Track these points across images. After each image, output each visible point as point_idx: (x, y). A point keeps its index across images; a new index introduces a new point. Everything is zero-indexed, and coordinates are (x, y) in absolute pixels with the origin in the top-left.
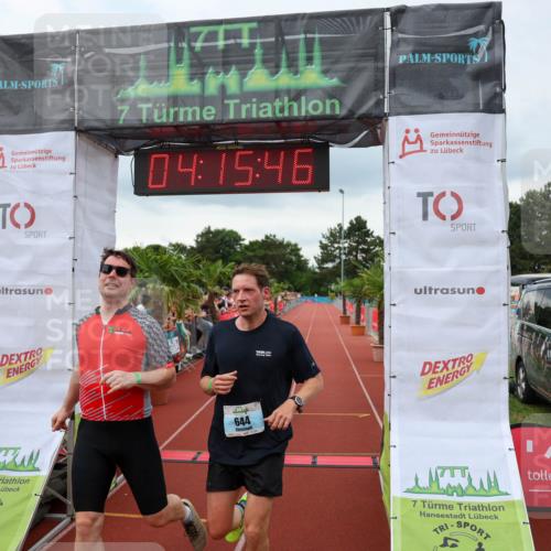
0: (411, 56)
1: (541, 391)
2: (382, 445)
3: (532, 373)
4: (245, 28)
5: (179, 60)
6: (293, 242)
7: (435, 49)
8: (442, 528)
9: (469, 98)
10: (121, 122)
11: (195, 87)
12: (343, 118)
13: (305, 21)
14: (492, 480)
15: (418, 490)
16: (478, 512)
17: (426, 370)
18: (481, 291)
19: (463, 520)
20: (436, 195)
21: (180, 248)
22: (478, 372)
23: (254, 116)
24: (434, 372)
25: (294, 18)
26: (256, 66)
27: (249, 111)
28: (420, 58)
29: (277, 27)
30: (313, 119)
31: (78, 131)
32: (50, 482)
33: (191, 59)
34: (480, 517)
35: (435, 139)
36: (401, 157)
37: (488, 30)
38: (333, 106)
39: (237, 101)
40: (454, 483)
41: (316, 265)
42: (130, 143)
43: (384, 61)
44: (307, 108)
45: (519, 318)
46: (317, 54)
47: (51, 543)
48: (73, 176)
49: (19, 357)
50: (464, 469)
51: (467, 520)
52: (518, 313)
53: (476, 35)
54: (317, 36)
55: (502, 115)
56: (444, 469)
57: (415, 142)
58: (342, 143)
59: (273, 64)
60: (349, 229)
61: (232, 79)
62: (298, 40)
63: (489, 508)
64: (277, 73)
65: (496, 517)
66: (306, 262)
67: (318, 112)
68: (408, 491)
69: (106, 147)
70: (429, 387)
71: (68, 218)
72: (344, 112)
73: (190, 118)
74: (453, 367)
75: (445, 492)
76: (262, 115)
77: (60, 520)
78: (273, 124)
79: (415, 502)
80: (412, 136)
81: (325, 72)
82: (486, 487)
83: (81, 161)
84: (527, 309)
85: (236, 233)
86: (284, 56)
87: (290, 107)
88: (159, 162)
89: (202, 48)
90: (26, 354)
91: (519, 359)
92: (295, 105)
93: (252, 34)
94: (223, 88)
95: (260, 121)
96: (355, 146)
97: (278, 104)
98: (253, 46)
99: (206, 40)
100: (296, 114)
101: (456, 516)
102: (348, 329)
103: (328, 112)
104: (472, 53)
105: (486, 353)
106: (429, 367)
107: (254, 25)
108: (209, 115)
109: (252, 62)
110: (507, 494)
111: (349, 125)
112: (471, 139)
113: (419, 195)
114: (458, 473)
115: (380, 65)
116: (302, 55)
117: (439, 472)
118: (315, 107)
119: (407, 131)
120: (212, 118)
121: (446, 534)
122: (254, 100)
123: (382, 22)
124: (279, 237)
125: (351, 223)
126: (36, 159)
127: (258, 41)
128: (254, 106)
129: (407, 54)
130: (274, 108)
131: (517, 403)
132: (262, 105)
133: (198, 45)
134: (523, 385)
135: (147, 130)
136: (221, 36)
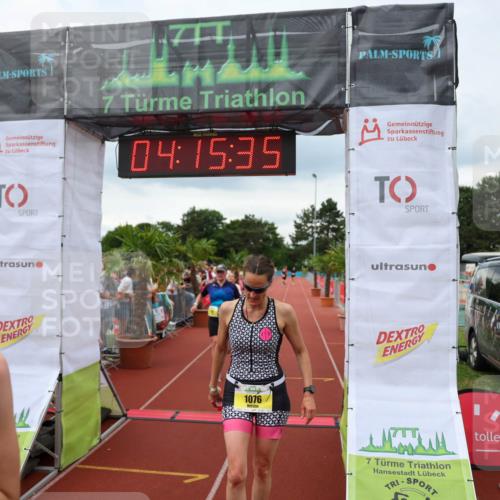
0: (370, 52)
1: (490, 359)
2: (343, 407)
3: (484, 343)
4: (219, 26)
5: (159, 55)
6: (270, 222)
7: (393, 46)
8: (393, 484)
9: (424, 91)
10: (106, 111)
11: (173, 79)
12: (307, 109)
13: (273, 20)
14: (440, 440)
15: (372, 448)
16: (426, 470)
17: (382, 340)
18: (432, 267)
19: (412, 477)
20: (391, 179)
21: (167, 226)
22: (429, 341)
23: (227, 106)
24: (389, 341)
25: (264, 17)
26: (228, 61)
27: (222, 101)
28: (379, 54)
29: (249, 25)
30: (281, 109)
31: (68, 119)
32: (39, 438)
33: (170, 54)
34: (428, 474)
35: (392, 128)
36: (361, 144)
37: (441, 29)
38: (298, 97)
39: (211, 92)
40: (405, 442)
41: (290, 242)
42: (116, 131)
43: (345, 57)
44: (275, 99)
45: (472, 292)
46: (284, 50)
47: (39, 494)
48: (62, 160)
49: (12, 324)
50: (414, 430)
51: (417, 477)
52: (471, 287)
53: (430, 34)
54: (284, 33)
55: (453, 107)
56: (396, 430)
57: (373, 131)
58: (307, 131)
59: (244, 59)
60: (321, 210)
61: (206, 72)
62: (267, 38)
63: (437, 466)
64: (248, 66)
65: (443, 475)
66: (282, 240)
67: (285, 103)
68: (363, 450)
69: (94, 133)
70: (384, 355)
71: (57, 198)
72: (309, 103)
73: (168, 108)
74: (406, 337)
75: (397, 451)
76: (234, 106)
77: (47, 473)
78: (244, 114)
79: (369, 459)
80: (371, 126)
81: (292, 67)
82: (434, 447)
83: (70, 147)
84: (479, 284)
85: (218, 213)
86: (254, 52)
87: (260, 98)
88: (141, 147)
89: (180, 44)
90: (19, 321)
91: (472, 330)
92: (264, 96)
93: (226, 31)
94: (198, 80)
95: (231, 111)
96: (320, 134)
97: (248, 95)
98: (226, 42)
99: (183, 37)
100: (264, 104)
101: (406, 474)
102: (318, 301)
103: (294, 103)
104: (426, 49)
105: (437, 324)
106: (384, 337)
107: (228, 23)
108: (185, 105)
109: (225, 58)
110: (453, 454)
111: (313, 115)
112: (424, 128)
113: (376, 179)
114: (409, 433)
115: (342, 60)
116: (271, 50)
117: (392, 432)
118: (283, 98)
119: (366, 121)
120: (189, 107)
121: (396, 489)
122: (227, 91)
123: (344, 21)
124: (258, 217)
125: (323, 204)
126: (29, 144)
127: (231, 38)
128: (227, 97)
129: (366, 51)
130: (244, 99)
131: (470, 370)
132: (234, 97)
133: (176, 41)
134: (475, 354)
135: (131, 119)
136: (197, 33)
